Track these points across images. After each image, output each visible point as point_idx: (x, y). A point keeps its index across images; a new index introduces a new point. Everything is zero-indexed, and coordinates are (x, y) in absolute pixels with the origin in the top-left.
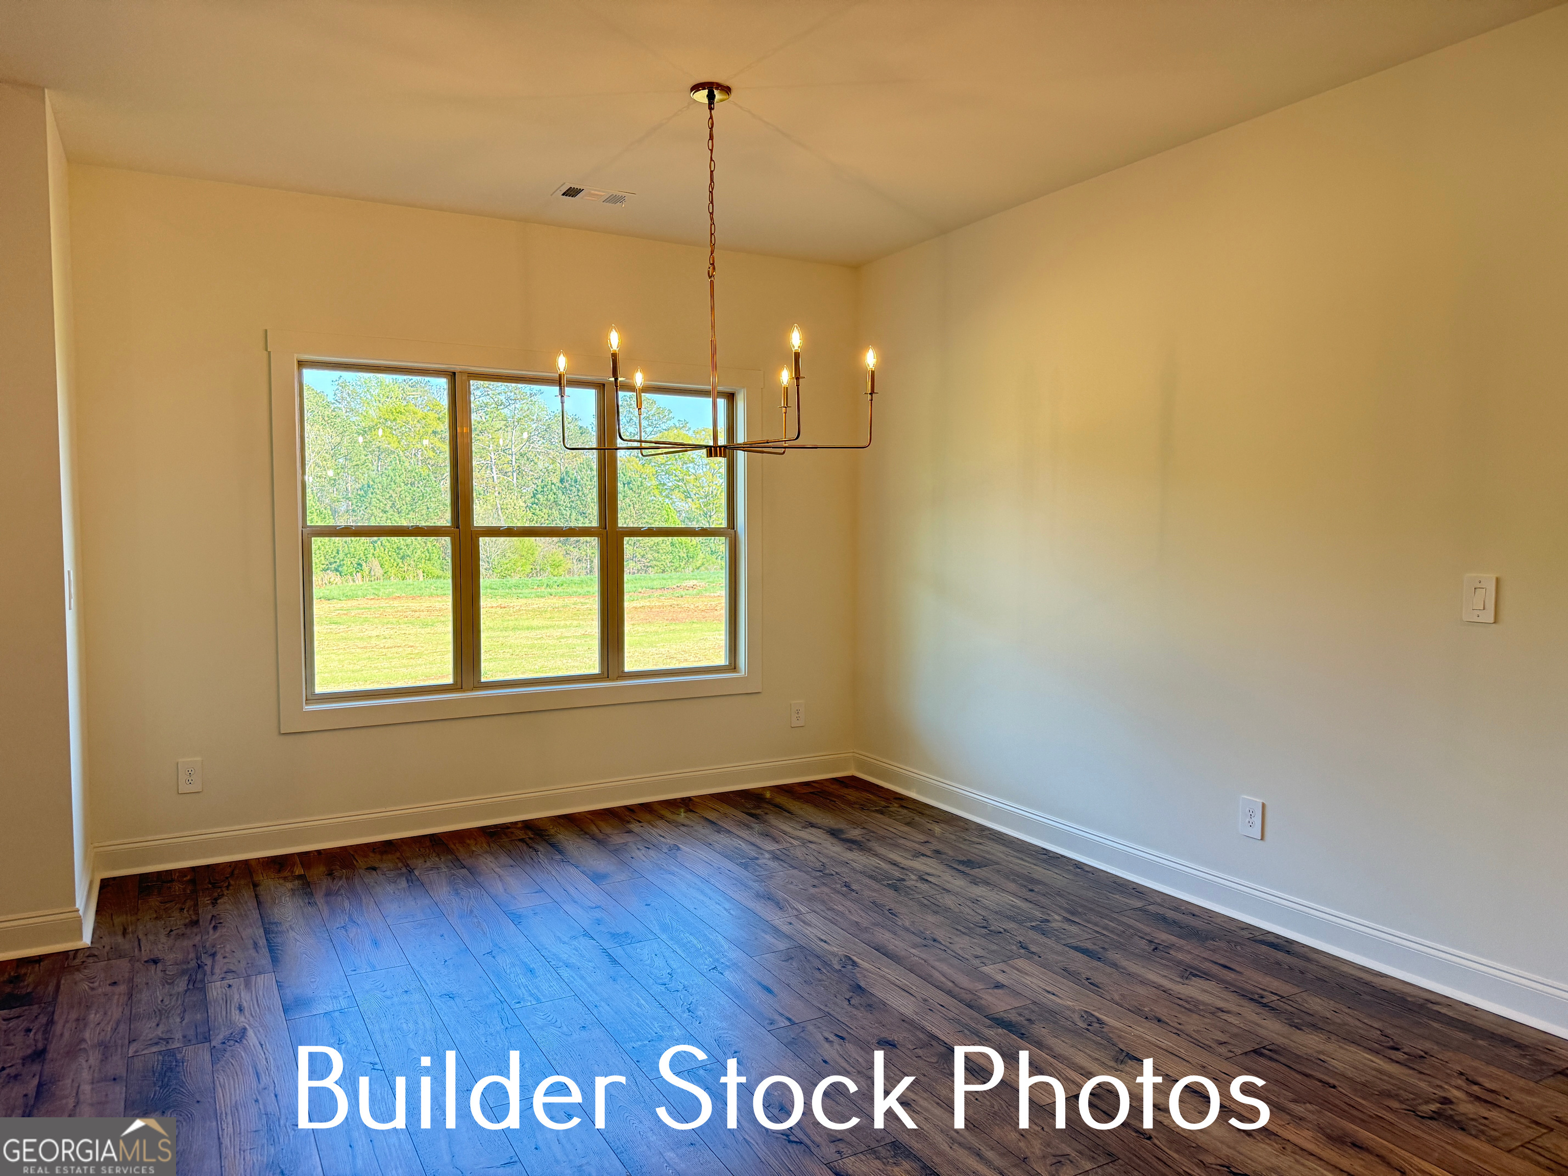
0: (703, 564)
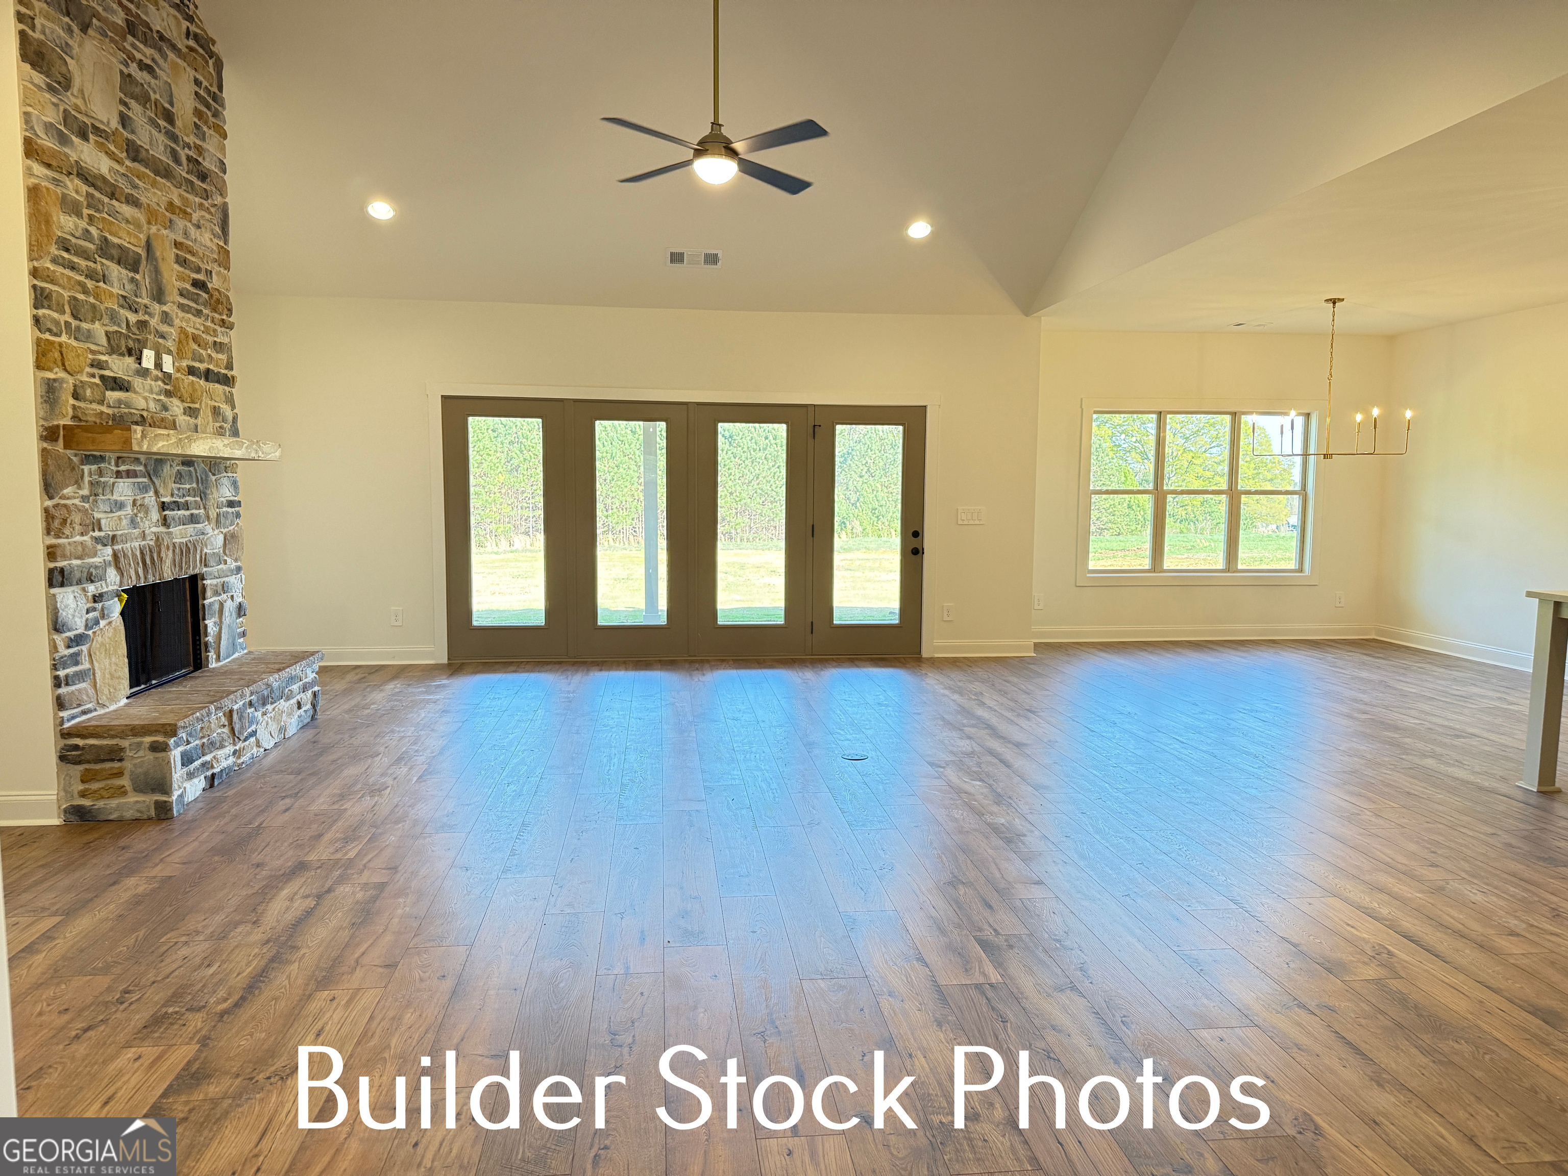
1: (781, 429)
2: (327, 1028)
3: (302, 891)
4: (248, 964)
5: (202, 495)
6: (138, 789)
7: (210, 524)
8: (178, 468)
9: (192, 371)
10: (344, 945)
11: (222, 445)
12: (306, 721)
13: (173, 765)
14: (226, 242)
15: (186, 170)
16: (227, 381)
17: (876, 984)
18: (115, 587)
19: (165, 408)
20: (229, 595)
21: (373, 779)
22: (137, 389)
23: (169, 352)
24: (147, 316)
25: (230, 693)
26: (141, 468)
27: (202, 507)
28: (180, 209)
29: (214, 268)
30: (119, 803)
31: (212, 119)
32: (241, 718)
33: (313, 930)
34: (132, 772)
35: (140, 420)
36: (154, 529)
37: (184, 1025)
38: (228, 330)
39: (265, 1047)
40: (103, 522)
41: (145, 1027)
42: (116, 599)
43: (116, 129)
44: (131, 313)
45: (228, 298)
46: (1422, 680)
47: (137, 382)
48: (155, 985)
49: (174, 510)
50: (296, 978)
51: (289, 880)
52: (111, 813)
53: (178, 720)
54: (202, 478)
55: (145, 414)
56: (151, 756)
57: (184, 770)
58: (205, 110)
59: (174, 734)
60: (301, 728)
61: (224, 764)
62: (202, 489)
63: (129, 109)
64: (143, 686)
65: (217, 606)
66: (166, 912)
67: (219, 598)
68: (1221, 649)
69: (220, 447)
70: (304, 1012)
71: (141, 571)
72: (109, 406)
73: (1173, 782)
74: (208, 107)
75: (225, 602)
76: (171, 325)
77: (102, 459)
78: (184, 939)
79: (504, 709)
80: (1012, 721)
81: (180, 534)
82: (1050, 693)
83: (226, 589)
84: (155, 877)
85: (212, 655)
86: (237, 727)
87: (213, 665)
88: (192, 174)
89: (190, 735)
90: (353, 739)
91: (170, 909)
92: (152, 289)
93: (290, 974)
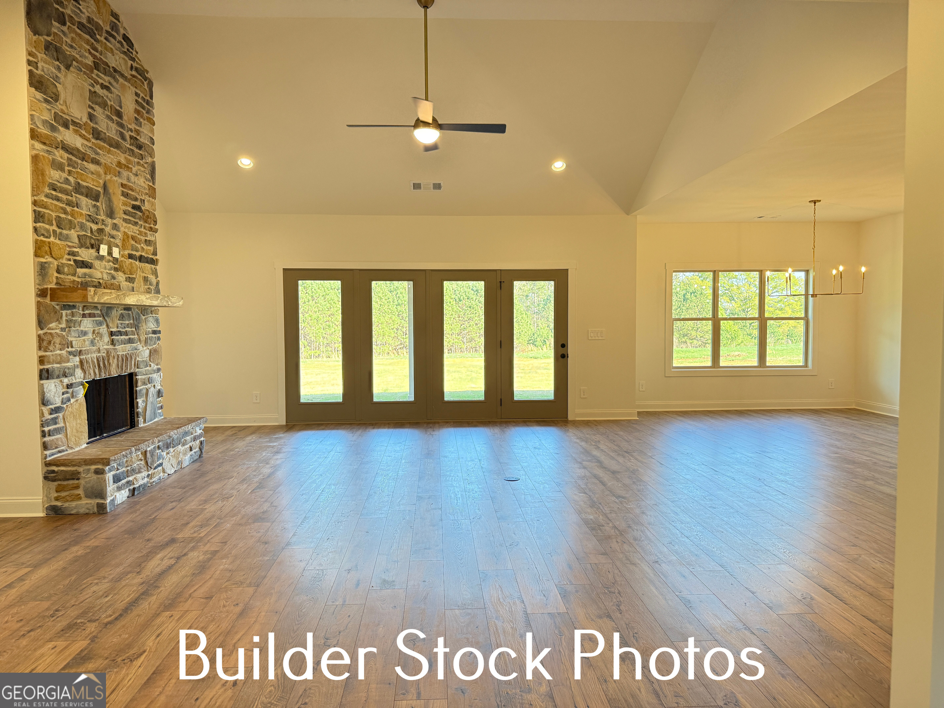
0: (742, 342)
1: (481, 285)
2: (164, 633)
3: (169, 555)
4: (129, 595)
5: (136, 327)
6: (88, 496)
7: (141, 344)
8: (122, 312)
9: (131, 256)
10: (185, 586)
11: (145, 298)
12: (195, 458)
13: (107, 482)
14: (154, 183)
15: (129, 144)
16: (153, 262)
17: (489, 612)
18: (81, 380)
19: (113, 278)
20: (153, 385)
21: (226, 491)
22: (97, 267)
23: (117, 246)
24: (103, 226)
25: (145, 441)
26: (99, 312)
27: (136, 334)
28: (125, 165)
29: (146, 198)
30: (77, 504)
31: (145, 115)
32: (152, 455)
33: (170, 577)
34: (84, 486)
35: (97, 284)
36: (106, 347)
37: (84, 629)
38: (154, 233)
39: (126, 642)
40: (74, 343)
41: (62, 630)
42: (82, 387)
43: (86, 122)
44: (94, 224)
45: (154, 215)
46: (878, 433)
47: (97, 263)
48: (74, 607)
49: (118, 336)
50: (153, 604)
51: (164, 548)
52: (72, 510)
53: (111, 456)
54: (136, 318)
55: (101, 281)
56: (95, 477)
57: (116, 485)
58: (141, 110)
59: (108, 464)
60: (193, 462)
61: (141, 482)
62: (136, 324)
63: (95, 111)
64: (98, 437)
65: (144, 391)
66: (90, 566)
67: (146, 387)
68: (754, 415)
69: (145, 300)
70: (153, 624)
71: (97, 371)
72: (79, 277)
73: (703, 494)
74: (143, 108)
75: (150, 388)
76: (118, 230)
77: (74, 307)
78: (96, 581)
79: (311, 451)
80: (614, 458)
81: (122, 349)
82: (642, 441)
83: (150, 381)
84: (88, 546)
85: (141, 419)
86: (149, 461)
87: (141, 425)
88: (133, 145)
89: (119, 465)
90: (220, 468)
91: (93, 564)
92: (107, 211)
93: (151, 602)
